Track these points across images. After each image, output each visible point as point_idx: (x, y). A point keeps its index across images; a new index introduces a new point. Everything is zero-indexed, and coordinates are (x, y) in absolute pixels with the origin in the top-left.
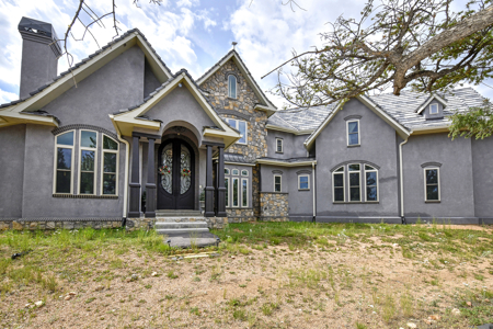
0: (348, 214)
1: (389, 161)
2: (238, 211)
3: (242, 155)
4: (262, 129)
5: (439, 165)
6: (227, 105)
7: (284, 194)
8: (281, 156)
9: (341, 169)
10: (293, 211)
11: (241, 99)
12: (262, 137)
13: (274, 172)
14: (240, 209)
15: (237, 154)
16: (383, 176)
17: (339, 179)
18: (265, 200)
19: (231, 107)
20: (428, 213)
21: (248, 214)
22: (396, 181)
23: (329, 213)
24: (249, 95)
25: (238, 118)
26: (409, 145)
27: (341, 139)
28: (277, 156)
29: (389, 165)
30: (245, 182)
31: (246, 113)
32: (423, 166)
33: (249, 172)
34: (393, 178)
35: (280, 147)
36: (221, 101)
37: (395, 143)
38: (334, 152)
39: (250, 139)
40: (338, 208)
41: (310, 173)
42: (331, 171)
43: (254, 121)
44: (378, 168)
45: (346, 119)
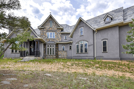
0: (80, 57)
1: (91, 39)
2: (51, 56)
3: (54, 41)
4: (60, 34)
5: (107, 39)
6: (50, 29)
7: (66, 51)
8: (66, 40)
9: (78, 43)
10: (68, 56)
11: (53, 27)
12: (60, 36)
13: (62, 45)
14: (52, 55)
15: (52, 41)
16: (89, 44)
17: (78, 46)
18: (59, 53)
19: (51, 29)
20: (103, 56)
21: (54, 57)
22: (93, 46)
23: (75, 57)
24: (55, 25)
25: (53, 32)
26: (98, 33)
27: (78, 34)
28: (65, 40)
29: (91, 41)
30: (53, 48)
31: (55, 30)
32: (102, 40)
33: (55, 46)
34: (92, 45)
35: (66, 38)
36: (48, 28)
37: (93, 33)
38: (77, 38)
39: (56, 37)
40: (78, 55)
41: (72, 45)
42: (76, 44)
43: (57, 32)
44: (88, 42)
45: (80, 28)
